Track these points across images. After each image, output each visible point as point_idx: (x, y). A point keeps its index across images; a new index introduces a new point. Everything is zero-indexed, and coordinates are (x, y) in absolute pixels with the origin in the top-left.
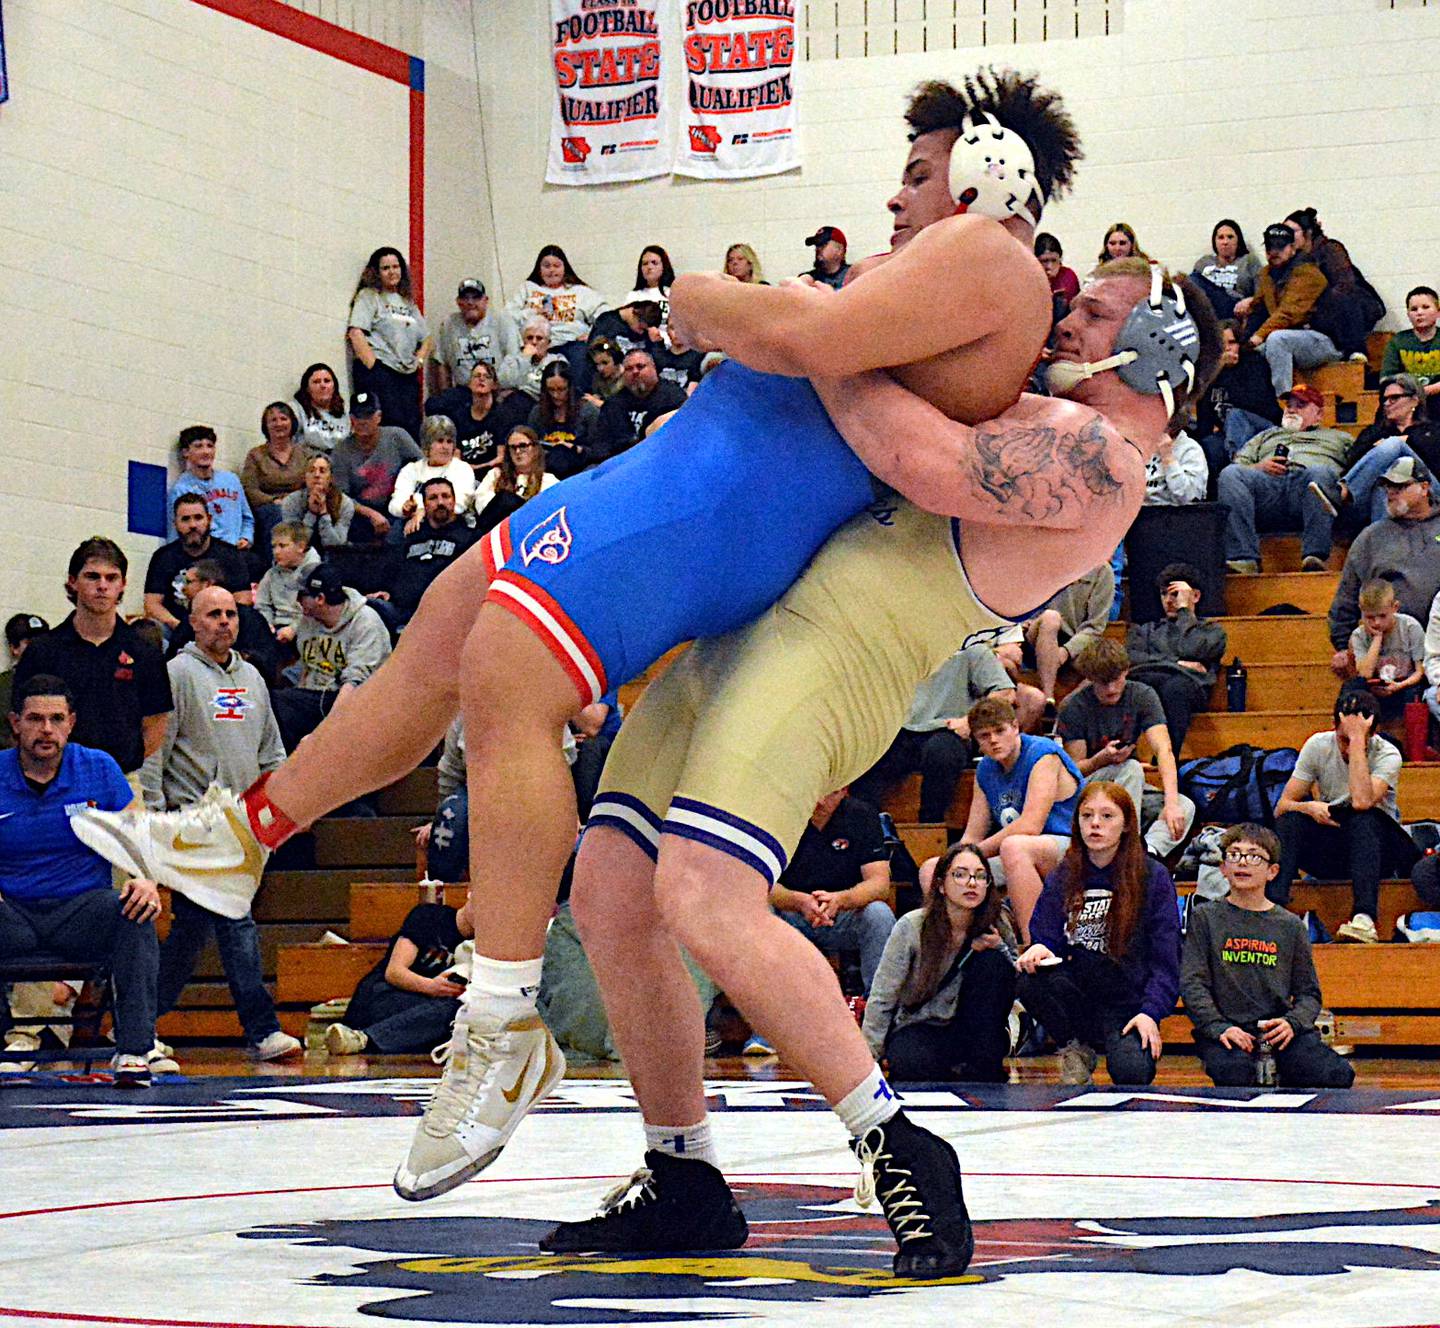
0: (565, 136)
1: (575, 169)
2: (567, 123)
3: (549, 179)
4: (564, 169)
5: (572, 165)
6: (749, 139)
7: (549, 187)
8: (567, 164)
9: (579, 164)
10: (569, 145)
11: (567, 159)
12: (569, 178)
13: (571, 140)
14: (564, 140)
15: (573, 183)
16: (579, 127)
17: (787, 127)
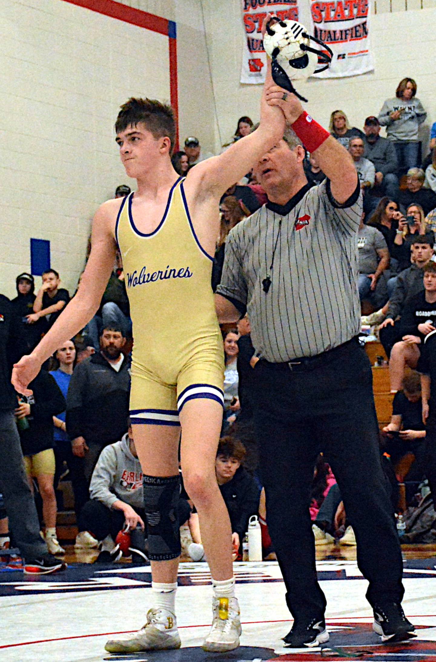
0: (250, 58)
1: (257, 75)
2: (251, 51)
3: (242, 81)
4: (250, 76)
5: (253, 73)
6: (346, 56)
7: (243, 85)
8: (251, 73)
9: (257, 73)
10: (252, 63)
11: (251, 70)
12: (253, 80)
13: (254, 60)
14: (250, 60)
15: (255, 83)
16: (257, 53)
17: (365, 49)
